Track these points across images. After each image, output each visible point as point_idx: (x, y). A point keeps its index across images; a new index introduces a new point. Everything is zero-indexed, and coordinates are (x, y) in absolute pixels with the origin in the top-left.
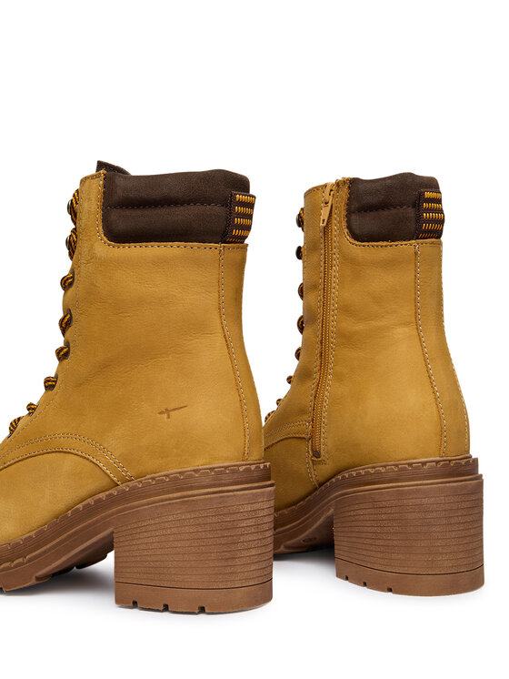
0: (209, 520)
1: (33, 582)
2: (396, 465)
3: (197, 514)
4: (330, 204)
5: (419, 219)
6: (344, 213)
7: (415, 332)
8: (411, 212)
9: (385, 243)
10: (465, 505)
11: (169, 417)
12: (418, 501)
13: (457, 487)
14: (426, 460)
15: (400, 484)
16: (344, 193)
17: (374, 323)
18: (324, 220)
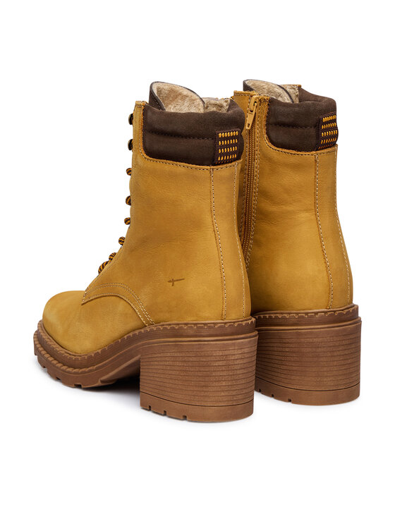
0: (191, 359)
1: (99, 384)
2: (297, 314)
3: (184, 355)
4: (254, 113)
5: (318, 136)
6: (264, 123)
7: (313, 217)
8: (312, 131)
9: (294, 152)
10: (344, 342)
11: (173, 285)
12: (311, 340)
13: (339, 330)
14: (317, 310)
15: (299, 327)
16: (265, 108)
17: (285, 208)
18: (249, 125)
